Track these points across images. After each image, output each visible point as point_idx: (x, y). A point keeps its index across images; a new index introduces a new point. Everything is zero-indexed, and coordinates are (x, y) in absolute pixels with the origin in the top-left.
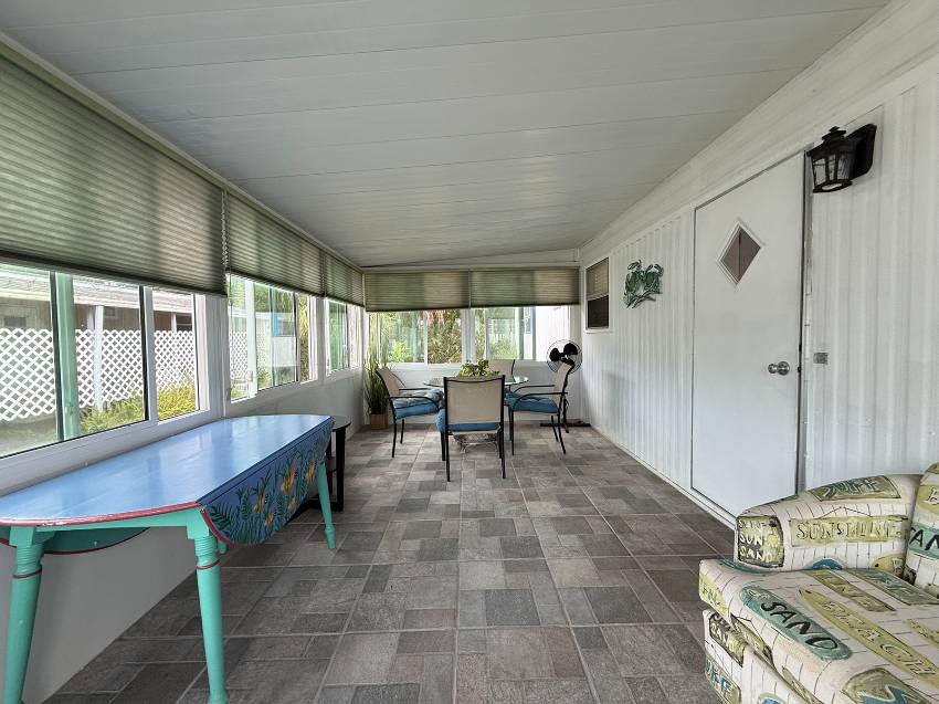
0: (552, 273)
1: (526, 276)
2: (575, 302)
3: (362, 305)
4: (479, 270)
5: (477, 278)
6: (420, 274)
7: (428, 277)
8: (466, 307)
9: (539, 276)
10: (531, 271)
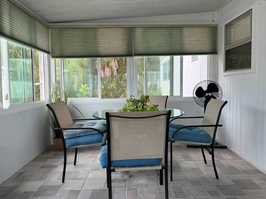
0: (196, 30)
1: (176, 32)
2: (213, 52)
3: (48, 52)
4: (140, 27)
5: (139, 33)
6: (94, 29)
7: (100, 31)
8: (130, 55)
9: (186, 31)
10: (180, 28)
